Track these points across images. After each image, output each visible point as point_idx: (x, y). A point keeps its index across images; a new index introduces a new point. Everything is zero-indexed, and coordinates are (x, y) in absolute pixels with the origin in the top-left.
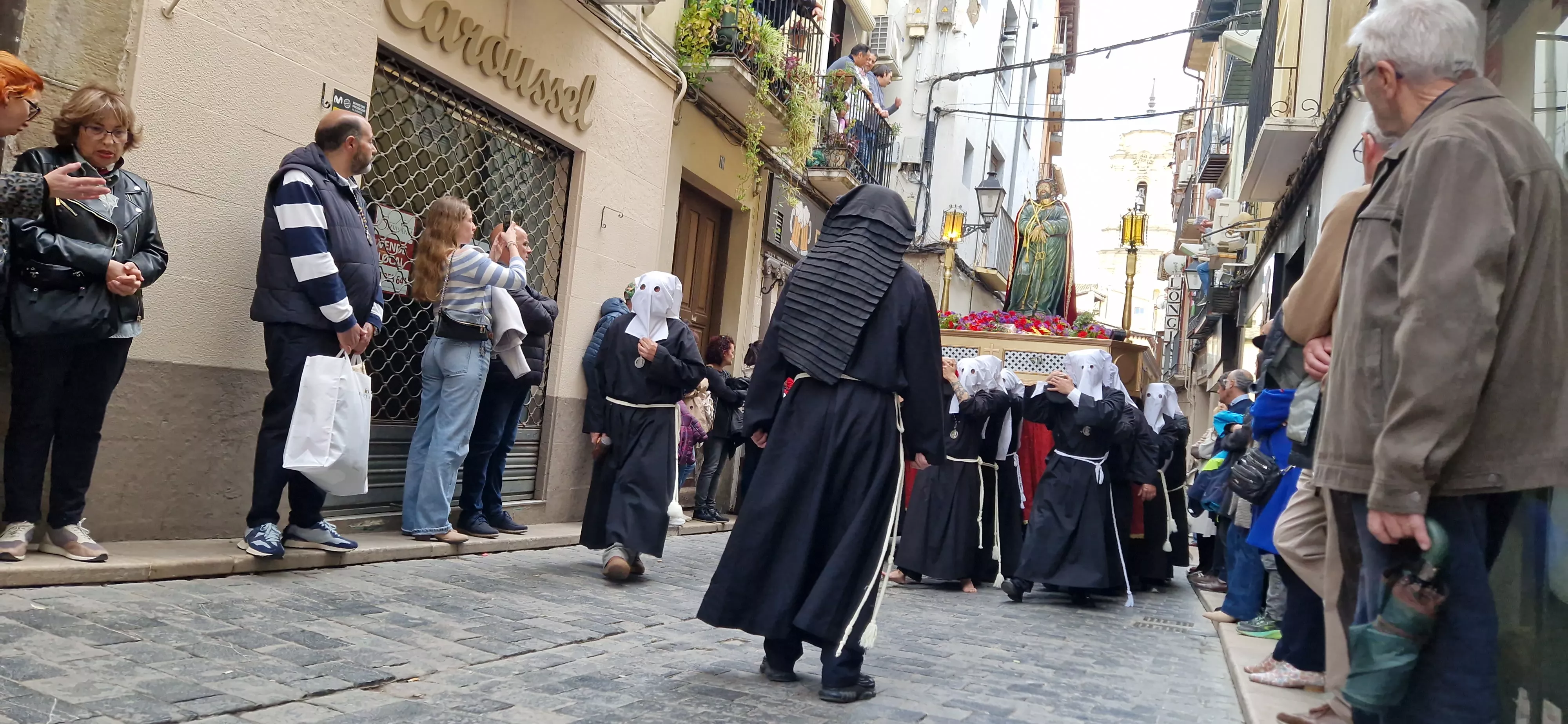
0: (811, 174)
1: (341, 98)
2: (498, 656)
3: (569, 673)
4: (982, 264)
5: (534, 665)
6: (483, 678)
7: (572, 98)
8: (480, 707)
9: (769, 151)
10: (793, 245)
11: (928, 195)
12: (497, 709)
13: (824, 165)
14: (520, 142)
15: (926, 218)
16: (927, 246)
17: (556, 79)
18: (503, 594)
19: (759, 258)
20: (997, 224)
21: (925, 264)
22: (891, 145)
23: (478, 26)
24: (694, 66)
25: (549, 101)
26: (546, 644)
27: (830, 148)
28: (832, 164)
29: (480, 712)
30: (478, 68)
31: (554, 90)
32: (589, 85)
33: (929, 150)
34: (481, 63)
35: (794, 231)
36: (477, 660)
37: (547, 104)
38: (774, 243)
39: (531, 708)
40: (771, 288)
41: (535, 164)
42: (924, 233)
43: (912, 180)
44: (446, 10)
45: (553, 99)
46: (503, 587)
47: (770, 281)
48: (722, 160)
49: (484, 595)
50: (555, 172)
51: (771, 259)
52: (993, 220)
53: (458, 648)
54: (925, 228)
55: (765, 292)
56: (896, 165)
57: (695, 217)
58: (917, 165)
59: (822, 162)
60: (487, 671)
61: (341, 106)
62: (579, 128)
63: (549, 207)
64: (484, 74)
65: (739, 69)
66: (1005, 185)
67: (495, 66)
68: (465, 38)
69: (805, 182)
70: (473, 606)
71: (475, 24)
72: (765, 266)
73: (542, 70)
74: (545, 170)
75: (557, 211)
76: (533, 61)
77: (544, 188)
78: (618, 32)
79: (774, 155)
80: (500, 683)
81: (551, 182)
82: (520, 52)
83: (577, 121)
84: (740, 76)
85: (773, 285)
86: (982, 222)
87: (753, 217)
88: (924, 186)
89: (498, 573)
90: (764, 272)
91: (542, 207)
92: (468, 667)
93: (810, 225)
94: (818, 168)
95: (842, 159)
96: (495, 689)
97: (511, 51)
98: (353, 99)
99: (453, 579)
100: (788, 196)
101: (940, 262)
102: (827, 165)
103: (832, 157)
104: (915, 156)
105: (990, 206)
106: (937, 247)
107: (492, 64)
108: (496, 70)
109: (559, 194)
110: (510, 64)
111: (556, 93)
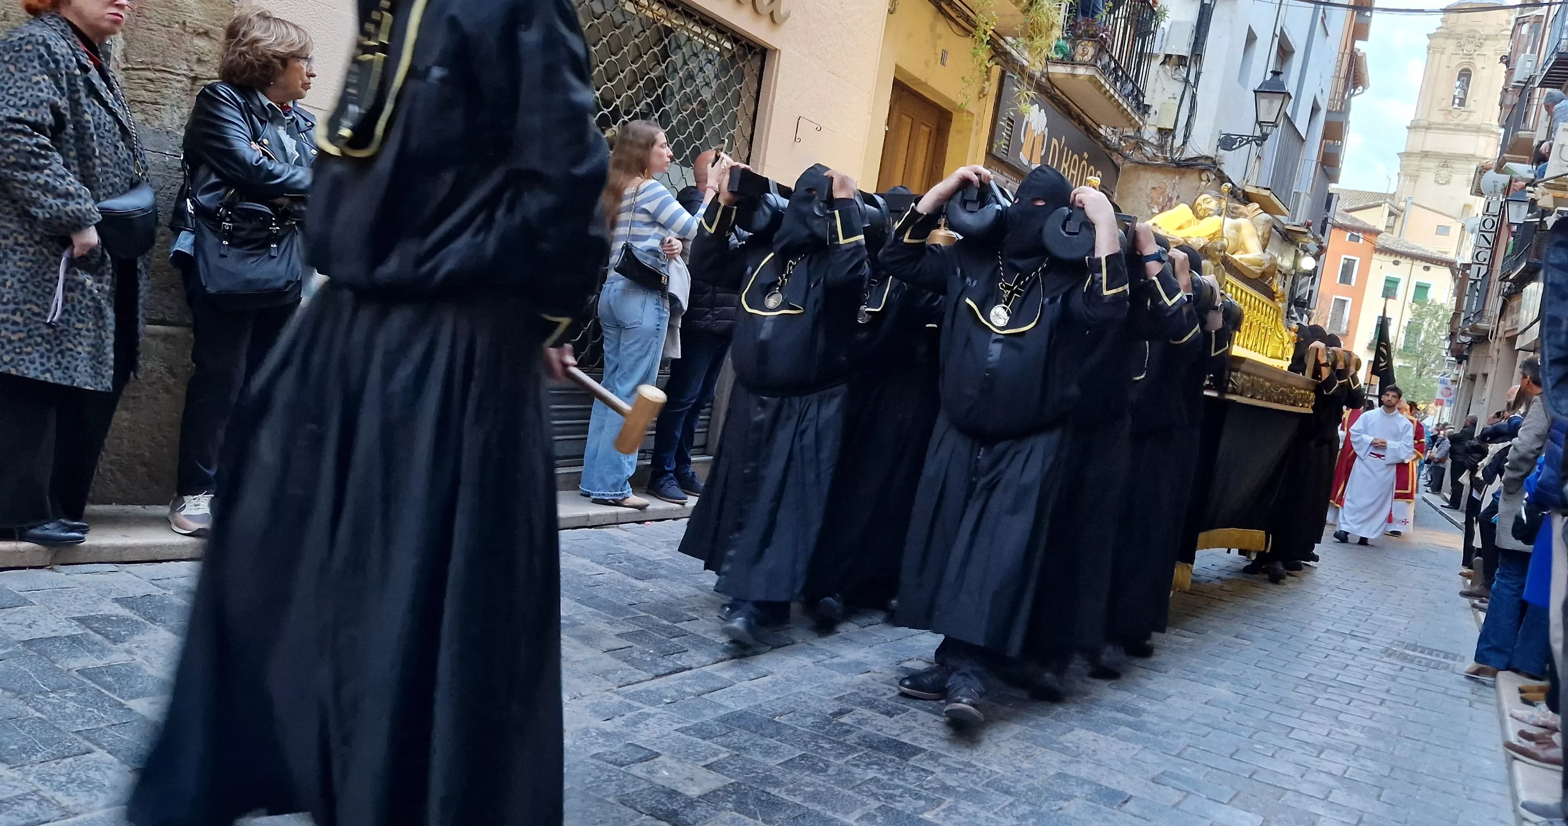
0: (1052, 69)
2: (651, 675)
3: (726, 704)
4: (1253, 181)
5: (688, 690)
6: (630, 708)
8: (623, 757)
9: (1002, 42)
10: (1024, 157)
11: (1194, 97)
12: (641, 760)
13: (1069, 59)
14: (704, 38)
15: (1188, 125)
16: (1187, 160)
18: (662, 582)
20: (1275, 136)
21: (1184, 180)
22: (1155, 32)
26: (704, 659)
27: (1076, 36)
28: (1078, 58)
29: (622, 765)
33: (1200, 41)
36: (625, 681)
38: (1000, 155)
39: (679, 760)
41: (722, 63)
42: (1184, 143)
43: (1176, 77)
46: (663, 572)
48: (944, 53)
49: (641, 584)
50: (743, 74)
52: (1271, 131)
53: (608, 661)
54: (1186, 137)
56: (1157, 57)
57: (908, 121)
58: (1184, 58)
59: (1065, 55)
60: (636, 696)
62: (773, 20)
63: (735, 116)
66: (1291, 87)
69: (1043, 80)
70: (629, 600)
74: (732, 72)
75: (743, 122)
77: (729, 94)
79: (1008, 47)
80: (649, 715)
81: (738, 87)
86: (1258, 133)
87: (978, 121)
88: (1190, 85)
89: (659, 552)
91: (726, 117)
92: (615, 689)
93: (1046, 134)
94: (1061, 62)
95: (1091, 51)
96: (642, 726)
99: (610, 559)
100: (1020, 103)
101: (1202, 180)
102: (1072, 60)
103: (1080, 49)
104: (1182, 47)
105: (1269, 113)
106: (1199, 161)
109: (747, 99)
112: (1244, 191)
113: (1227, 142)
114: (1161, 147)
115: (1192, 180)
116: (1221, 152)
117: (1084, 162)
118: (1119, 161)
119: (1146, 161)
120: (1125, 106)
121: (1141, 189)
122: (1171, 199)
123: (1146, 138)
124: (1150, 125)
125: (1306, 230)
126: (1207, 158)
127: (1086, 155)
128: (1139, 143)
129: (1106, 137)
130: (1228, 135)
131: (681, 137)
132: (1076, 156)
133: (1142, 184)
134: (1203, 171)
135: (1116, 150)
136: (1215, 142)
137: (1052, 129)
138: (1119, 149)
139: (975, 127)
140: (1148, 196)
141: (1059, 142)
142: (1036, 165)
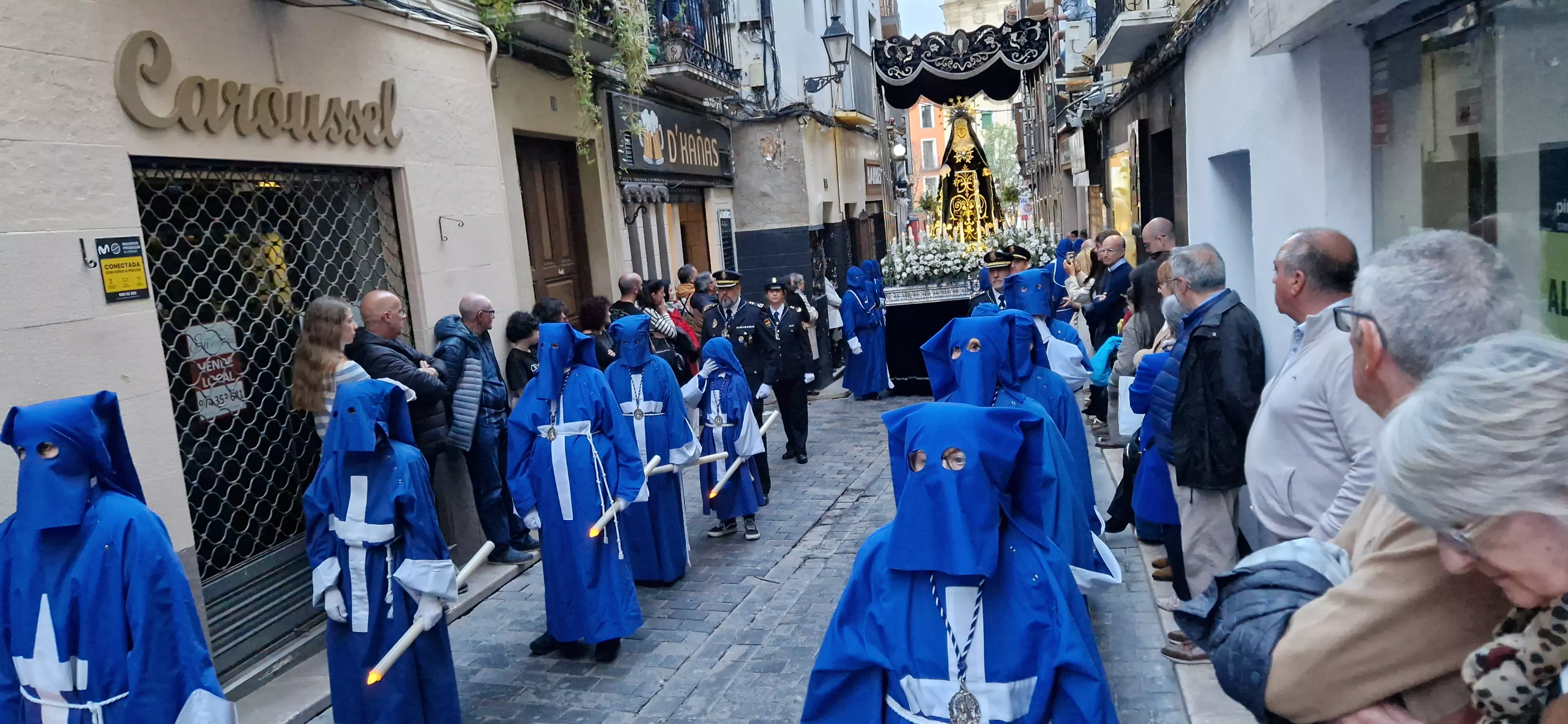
0: (649, 73)
1: (107, 246)
4: (841, 108)
7: (374, 116)
9: (600, 69)
10: (647, 158)
11: (774, 54)
13: (661, 60)
15: (776, 79)
16: (782, 110)
17: (350, 104)
19: (615, 187)
21: (785, 128)
22: (726, 9)
23: (243, 86)
24: (500, 18)
25: (348, 133)
27: (663, 39)
28: (670, 58)
30: (257, 134)
31: (351, 116)
32: (388, 91)
33: (766, 5)
34: (259, 129)
35: (645, 144)
37: (347, 137)
38: (627, 166)
40: (635, 218)
42: (777, 95)
43: (754, 40)
44: (200, 86)
45: (352, 127)
47: (634, 207)
48: (553, 99)
50: (375, 201)
51: (628, 185)
54: (777, 90)
55: (630, 222)
56: (734, 25)
57: (537, 167)
58: (757, 22)
59: (658, 57)
61: (110, 255)
62: (389, 144)
63: (379, 240)
64: (265, 136)
65: (551, 12)
66: (850, 29)
67: (276, 121)
68: (232, 108)
71: (239, 86)
72: (623, 195)
73: (331, 101)
74: (364, 203)
75: (389, 243)
76: (317, 97)
77: (368, 225)
78: (406, 16)
79: (606, 72)
81: (374, 214)
82: (299, 94)
84: (554, 18)
85: (637, 213)
86: (834, 73)
87: (599, 145)
88: (768, 44)
90: (624, 202)
91: (371, 246)
93: (661, 129)
94: (657, 64)
95: (678, 48)
97: (290, 96)
98: (120, 241)
100: (631, 124)
101: (800, 124)
102: (665, 61)
103: (669, 48)
104: (752, 14)
105: (839, 53)
106: (793, 109)
107: (272, 122)
108: (280, 126)
109: (386, 222)
110: (293, 112)
111: (354, 120)
112: (835, 117)
113: (812, 86)
114: (759, 103)
115: (792, 125)
116: (809, 94)
117: (699, 138)
118: (726, 123)
119: (750, 118)
120: (720, 83)
121: (752, 143)
122: (779, 146)
123: (744, 97)
124: (745, 86)
126: (799, 104)
127: (699, 131)
128: (739, 104)
129: (710, 108)
130: (811, 79)
131: (333, 284)
132: (691, 136)
133: (751, 138)
134: (798, 116)
135: (722, 115)
136: (802, 88)
137: (665, 123)
138: (724, 114)
139: (598, 150)
140: (760, 147)
141: (674, 132)
142: (660, 161)
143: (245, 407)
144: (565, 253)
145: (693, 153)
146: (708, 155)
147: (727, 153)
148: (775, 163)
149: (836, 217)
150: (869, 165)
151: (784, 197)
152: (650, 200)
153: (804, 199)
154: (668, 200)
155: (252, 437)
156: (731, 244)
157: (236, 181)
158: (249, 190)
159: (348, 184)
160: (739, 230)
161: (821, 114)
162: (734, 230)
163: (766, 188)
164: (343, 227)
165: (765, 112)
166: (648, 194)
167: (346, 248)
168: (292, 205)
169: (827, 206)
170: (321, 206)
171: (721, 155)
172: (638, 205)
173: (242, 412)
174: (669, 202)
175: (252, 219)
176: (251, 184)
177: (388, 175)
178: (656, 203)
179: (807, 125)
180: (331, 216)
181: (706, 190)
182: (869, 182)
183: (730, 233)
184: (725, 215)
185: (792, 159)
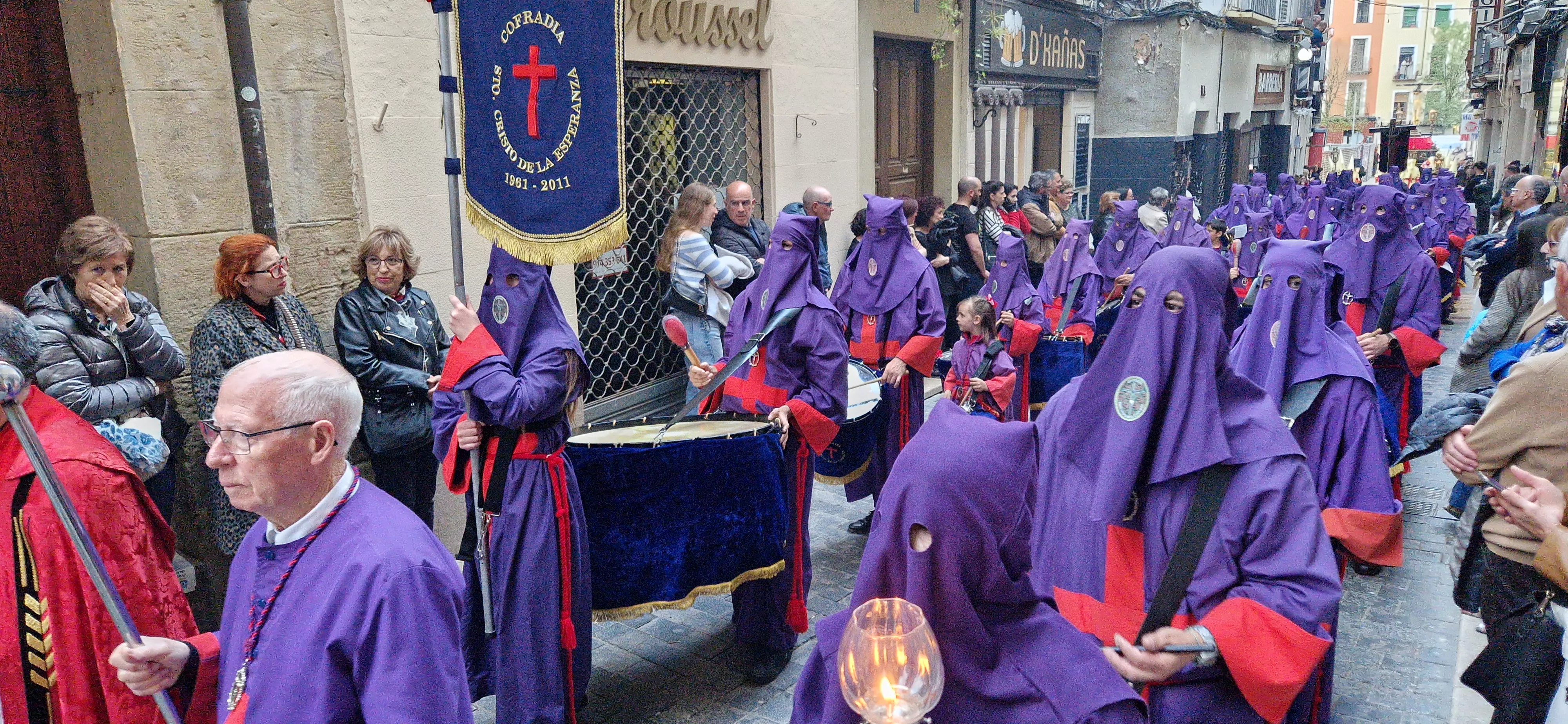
7: (750, 21)
10: (1005, 61)
16: (1164, 10)
17: (731, 10)
19: (968, 91)
21: (1163, 29)
25: (727, 37)
30: (653, 38)
31: (731, 23)
34: (656, 34)
35: (1005, 45)
37: (725, 41)
38: (983, 69)
40: (984, 121)
45: (731, 32)
47: (984, 110)
48: (915, 4)
50: (744, 98)
51: (982, 88)
55: (978, 125)
57: (895, 66)
62: (760, 48)
63: (744, 134)
64: (659, 40)
67: (669, 27)
68: (637, 16)
72: (975, 97)
73: (716, 8)
74: (734, 101)
75: (751, 137)
76: (705, 4)
77: (736, 120)
81: (741, 110)
83: (758, 43)
85: (987, 116)
87: (956, 47)
90: (975, 104)
91: (736, 139)
93: (1024, 31)
97: (683, 4)
100: (991, 27)
101: (1181, 25)
106: (1176, 9)
107: (666, 28)
108: (672, 32)
109: (751, 118)
110: (684, 18)
111: (733, 24)
112: (1226, 17)
115: (1171, 27)
117: (1066, 39)
118: (1099, 22)
119: (1126, 17)
121: (1125, 44)
122: (1154, 49)
125: (1297, 29)
126: (1183, 4)
127: (1066, 32)
129: (1083, 6)
131: (703, 171)
132: (1057, 37)
133: (1124, 39)
134: (1181, 16)
135: (1097, 14)
137: (1029, 24)
138: (1099, 13)
139: (955, 52)
140: (1132, 49)
141: (1038, 32)
142: (1019, 63)
143: (626, 269)
144: (912, 152)
145: (1056, 55)
146: (1074, 57)
147: (1096, 54)
148: (1147, 67)
149: (1211, 128)
150: (1262, 71)
151: (1152, 105)
152: (1002, 103)
153: (1174, 107)
154: (1021, 103)
155: (629, 295)
156: (1086, 151)
157: (634, 78)
158: (644, 86)
159: (723, 82)
160: (1097, 137)
161: (1208, 13)
162: (1092, 135)
163: (1133, 93)
164: (715, 121)
165: (1143, 12)
166: (1001, 97)
167: (716, 140)
168: (676, 101)
169: (1201, 116)
170: (699, 102)
171: (1088, 57)
172: (989, 108)
173: (624, 274)
174: (1024, 105)
175: (644, 112)
176: (646, 81)
177: (757, 75)
178: (1009, 106)
179: (1188, 28)
180: (707, 111)
181: (1066, 94)
182: (1260, 90)
183: (1087, 140)
184: (1084, 120)
185: (1166, 64)
